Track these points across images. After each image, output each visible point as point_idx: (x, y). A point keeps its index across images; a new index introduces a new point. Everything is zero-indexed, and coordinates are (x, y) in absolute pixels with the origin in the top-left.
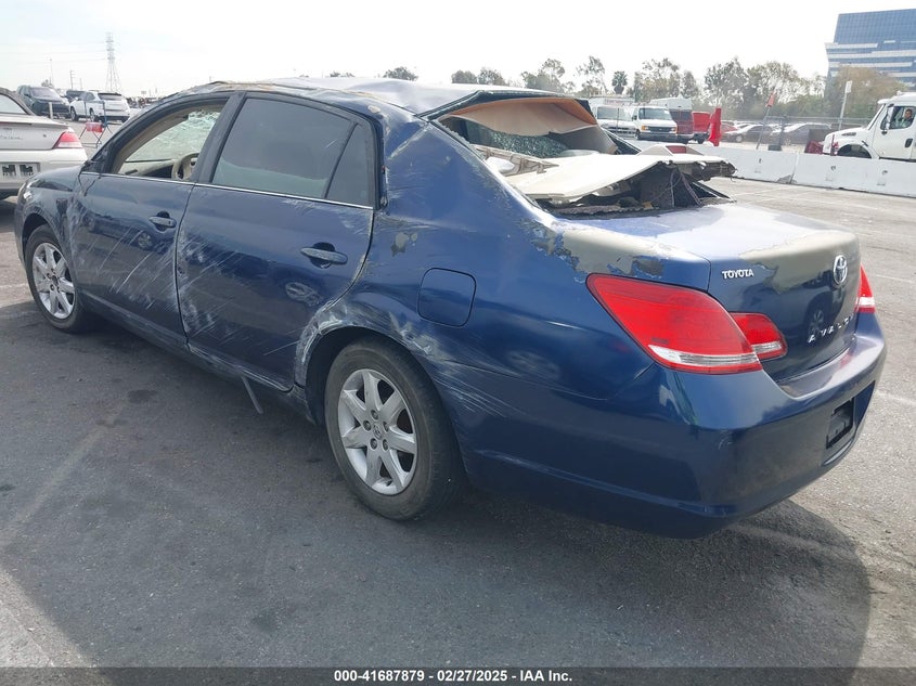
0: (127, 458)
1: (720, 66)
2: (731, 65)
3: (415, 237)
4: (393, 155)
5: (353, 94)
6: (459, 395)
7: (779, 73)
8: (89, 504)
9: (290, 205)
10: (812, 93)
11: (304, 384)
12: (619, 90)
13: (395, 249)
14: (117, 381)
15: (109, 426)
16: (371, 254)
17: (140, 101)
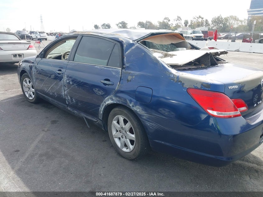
0: (51, 141)
1: (216, 17)
2: (219, 17)
3: (134, 77)
4: (127, 53)
5: (114, 35)
6: (148, 124)
7: (233, 19)
8: (41, 155)
9: (97, 68)
10: (243, 24)
11: (102, 119)
12: (186, 25)
13: (128, 80)
14: (47, 118)
15: (45, 131)
16: (121, 82)
17: (50, 34)
